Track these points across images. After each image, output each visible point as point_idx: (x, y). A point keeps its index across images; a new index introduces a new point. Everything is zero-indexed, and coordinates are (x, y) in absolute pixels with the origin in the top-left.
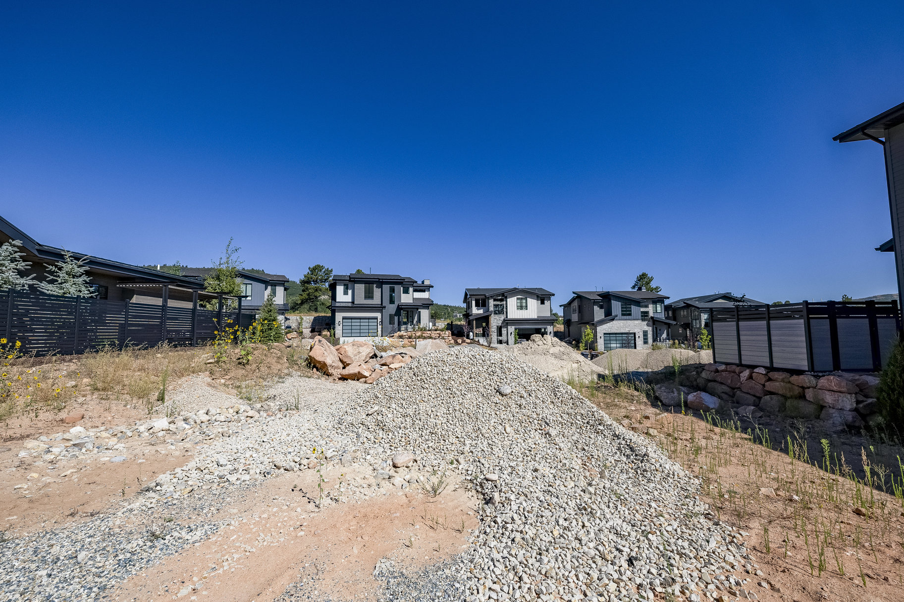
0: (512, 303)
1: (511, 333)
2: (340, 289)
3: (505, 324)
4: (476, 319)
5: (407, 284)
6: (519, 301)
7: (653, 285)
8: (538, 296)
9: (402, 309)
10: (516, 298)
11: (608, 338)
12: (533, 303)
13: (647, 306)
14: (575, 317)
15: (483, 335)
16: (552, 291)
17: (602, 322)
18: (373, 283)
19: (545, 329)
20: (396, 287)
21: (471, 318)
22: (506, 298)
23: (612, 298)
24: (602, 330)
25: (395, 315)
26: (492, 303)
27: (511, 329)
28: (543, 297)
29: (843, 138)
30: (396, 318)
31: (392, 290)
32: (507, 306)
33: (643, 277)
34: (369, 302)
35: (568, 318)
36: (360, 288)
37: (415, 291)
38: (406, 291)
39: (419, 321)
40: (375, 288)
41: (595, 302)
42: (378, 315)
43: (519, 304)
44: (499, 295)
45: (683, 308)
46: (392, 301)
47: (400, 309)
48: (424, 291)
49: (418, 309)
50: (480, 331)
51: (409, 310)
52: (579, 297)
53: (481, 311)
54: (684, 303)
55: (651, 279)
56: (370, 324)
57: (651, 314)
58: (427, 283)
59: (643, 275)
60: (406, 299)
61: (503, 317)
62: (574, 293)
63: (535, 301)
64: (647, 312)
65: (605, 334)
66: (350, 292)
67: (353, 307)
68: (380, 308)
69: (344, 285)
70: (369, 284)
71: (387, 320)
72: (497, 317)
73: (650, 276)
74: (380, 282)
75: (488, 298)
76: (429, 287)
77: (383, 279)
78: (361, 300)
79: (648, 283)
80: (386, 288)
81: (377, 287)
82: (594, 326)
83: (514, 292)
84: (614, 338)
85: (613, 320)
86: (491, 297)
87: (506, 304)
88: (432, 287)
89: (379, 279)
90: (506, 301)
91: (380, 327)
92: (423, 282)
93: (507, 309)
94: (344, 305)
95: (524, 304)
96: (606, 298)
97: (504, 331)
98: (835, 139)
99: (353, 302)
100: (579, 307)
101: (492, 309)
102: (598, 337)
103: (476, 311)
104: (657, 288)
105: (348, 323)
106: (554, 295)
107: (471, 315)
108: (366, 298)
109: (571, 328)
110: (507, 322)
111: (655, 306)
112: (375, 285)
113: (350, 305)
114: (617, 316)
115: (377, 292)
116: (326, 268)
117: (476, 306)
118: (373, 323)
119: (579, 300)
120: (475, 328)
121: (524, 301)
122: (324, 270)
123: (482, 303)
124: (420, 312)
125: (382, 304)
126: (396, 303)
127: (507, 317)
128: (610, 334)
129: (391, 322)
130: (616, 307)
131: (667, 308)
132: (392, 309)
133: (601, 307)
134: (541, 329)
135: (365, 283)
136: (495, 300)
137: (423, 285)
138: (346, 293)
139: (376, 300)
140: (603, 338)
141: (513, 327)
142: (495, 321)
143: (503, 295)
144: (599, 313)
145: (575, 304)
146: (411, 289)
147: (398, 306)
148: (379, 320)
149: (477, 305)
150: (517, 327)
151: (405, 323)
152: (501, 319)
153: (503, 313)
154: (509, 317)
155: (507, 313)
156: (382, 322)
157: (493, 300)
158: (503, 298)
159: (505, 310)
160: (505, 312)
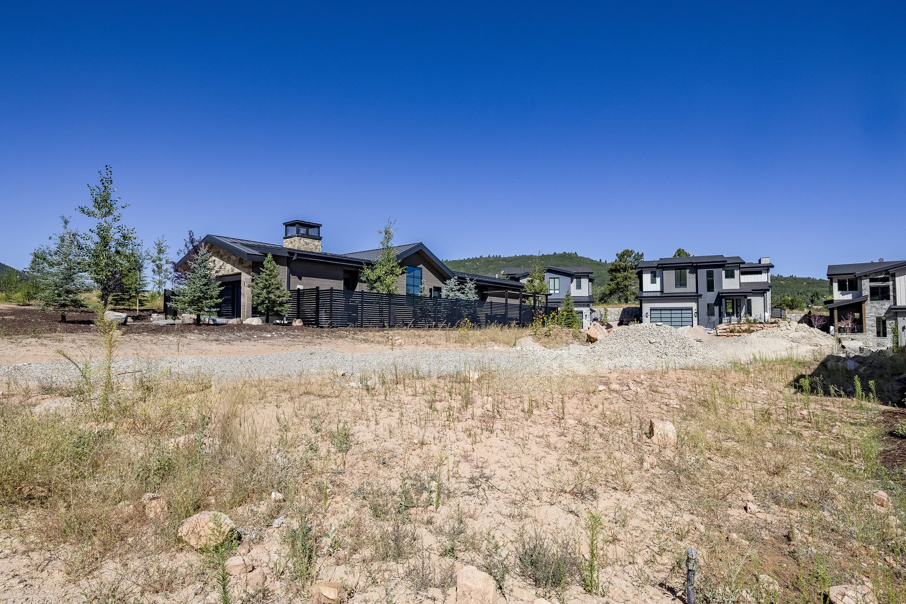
2: (647, 277)
3: (891, 314)
4: (840, 308)
5: (730, 266)
9: (724, 297)
18: (685, 268)
20: (715, 271)
22: (894, 276)
25: (715, 304)
26: (866, 286)
30: (716, 309)
31: (710, 275)
32: (894, 289)
34: (681, 290)
36: (670, 276)
37: (743, 273)
38: (730, 275)
39: (749, 312)
40: (688, 274)
42: (694, 305)
44: (880, 273)
46: (710, 288)
47: (720, 298)
48: (760, 273)
49: (746, 297)
50: (847, 324)
51: (735, 298)
53: (849, 297)
56: (683, 315)
58: (765, 261)
60: (729, 285)
61: (887, 304)
66: (658, 280)
67: (663, 296)
68: (695, 297)
69: (652, 273)
70: (681, 269)
71: (704, 310)
72: (876, 304)
74: (695, 266)
75: (861, 278)
76: (768, 268)
77: (697, 263)
78: (671, 288)
80: (702, 273)
81: (690, 273)
83: (904, 266)
86: (865, 276)
87: (894, 285)
88: (773, 266)
89: (693, 263)
90: (894, 281)
91: (695, 320)
92: (759, 262)
93: (894, 291)
94: (652, 294)
97: (890, 324)
99: (662, 292)
101: (866, 292)
103: (839, 296)
105: (656, 314)
107: (833, 301)
108: (676, 286)
110: (896, 312)
112: (688, 271)
113: (659, 294)
115: (691, 278)
116: (636, 252)
117: (840, 289)
118: (686, 314)
120: (836, 320)
122: (634, 255)
123: (849, 283)
124: (749, 302)
125: (697, 292)
126: (716, 290)
127: (895, 304)
129: (711, 313)
132: (711, 297)
135: (676, 268)
136: (872, 280)
137: (760, 265)
138: (653, 281)
139: (690, 288)
142: (873, 310)
143: (888, 271)
146: (737, 273)
147: (719, 293)
148: (694, 311)
149: (842, 288)
151: (729, 315)
152: (884, 307)
153: (888, 298)
154: (899, 304)
155: (895, 297)
156: (698, 313)
157: (868, 280)
158: (887, 276)
159: (891, 294)
160: (891, 298)
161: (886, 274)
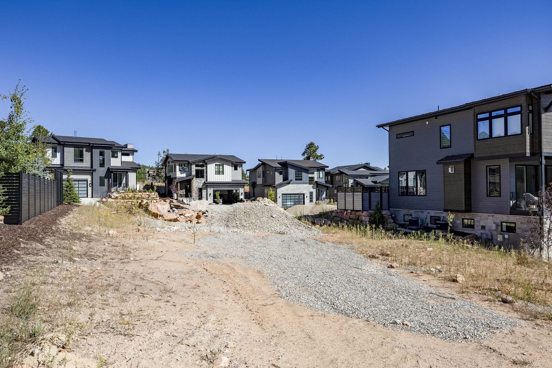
0: (211, 168)
1: (210, 194)
2: (48, 152)
3: (205, 186)
4: (181, 182)
5: (114, 148)
6: (217, 167)
7: (318, 153)
8: (232, 163)
9: (112, 172)
10: (214, 164)
11: (285, 198)
12: (228, 169)
13: (313, 173)
14: (260, 181)
15: (187, 196)
16: (244, 160)
17: (281, 185)
18: (83, 147)
19: (236, 191)
20: (106, 151)
21: (176, 181)
22: (206, 164)
23: (289, 166)
24: (281, 191)
25: (105, 177)
26: (194, 168)
27: (211, 191)
28: (236, 164)
29: (379, 126)
30: (106, 181)
31: (102, 154)
32: (207, 171)
33: (311, 145)
34: (79, 165)
35: (253, 181)
36: (70, 152)
37: (122, 155)
38: (115, 155)
39: (127, 183)
40: (84, 152)
41: (276, 169)
42: (89, 178)
43: (217, 170)
44: (200, 162)
45: (337, 174)
46: (102, 165)
47: (109, 172)
48: (129, 155)
49: (126, 172)
50: (183, 192)
51: (118, 173)
52: (263, 164)
53: (184, 175)
54: (339, 171)
55: (317, 148)
56: (80, 186)
57: (316, 179)
58: (130, 147)
59: (311, 144)
60: (115, 162)
61: (203, 180)
62: (259, 160)
63: (230, 167)
64: (313, 178)
65: (283, 194)
66: (58, 155)
68: (91, 171)
69: (53, 148)
70: (79, 147)
71: (97, 182)
72: (198, 180)
73: (316, 145)
74: (91, 146)
75: (191, 164)
76: (133, 151)
77: (92, 144)
78: (70, 163)
79: (314, 151)
80: (96, 152)
81: (86, 151)
82: (275, 188)
83: (213, 159)
84: (289, 198)
85: (289, 183)
86: (194, 163)
87: (207, 169)
88: (137, 151)
89: (90, 144)
90: (207, 167)
91: (90, 189)
92: (126, 146)
93: (207, 173)
95: (221, 170)
96: (285, 166)
97: (204, 192)
98: (376, 126)
99: (62, 165)
100: (264, 173)
101: (194, 173)
102: (278, 197)
103: (179, 175)
104: (321, 155)
106: (245, 163)
107: (175, 178)
108: (75, 161)
109: (255, 189)
110: (207, 185)
111: (318, 173)
112: (84, 149)
113: (59, 167)
114: (292, 180)
115: (87, 156)
117: (179, 170)
118: (82, 185)
119: (264, 166)
120: (179, 190)
121: (221, 167)
125: (92, 167)
126: (106, 167)
127: (207, 180)
128: (286, 194)
129: (102, 184)
130: (292, 173)
131: (327, 174)
132: (102, 172)
133: (281, 173)
134: (233, 190)
135: (75, 146)
136: (197, 166)
137: (127, 149)
138: (54, 156)
139: (86, 163)
140: (281, 197)
141: (212, 189)
142: (197, 183)
143: (204, 161)
144: (279, 178)
145: (261, 169)
146: (119, 154)
147: (108, 169)
148: (89, 182)
149: (181, 169)
150: (215, 189)
151: (115, 185)
152: (202, 182)
153: (203, 177)
154: (208, 181)
155: (207, 177)
156: (92, 184)
157: (195, 165)
158: (204, 164)
159: (205, 174)
160: (205, 176)
161: (203, 163)
